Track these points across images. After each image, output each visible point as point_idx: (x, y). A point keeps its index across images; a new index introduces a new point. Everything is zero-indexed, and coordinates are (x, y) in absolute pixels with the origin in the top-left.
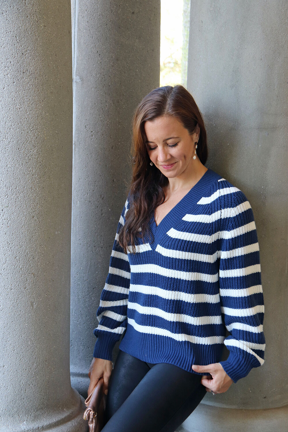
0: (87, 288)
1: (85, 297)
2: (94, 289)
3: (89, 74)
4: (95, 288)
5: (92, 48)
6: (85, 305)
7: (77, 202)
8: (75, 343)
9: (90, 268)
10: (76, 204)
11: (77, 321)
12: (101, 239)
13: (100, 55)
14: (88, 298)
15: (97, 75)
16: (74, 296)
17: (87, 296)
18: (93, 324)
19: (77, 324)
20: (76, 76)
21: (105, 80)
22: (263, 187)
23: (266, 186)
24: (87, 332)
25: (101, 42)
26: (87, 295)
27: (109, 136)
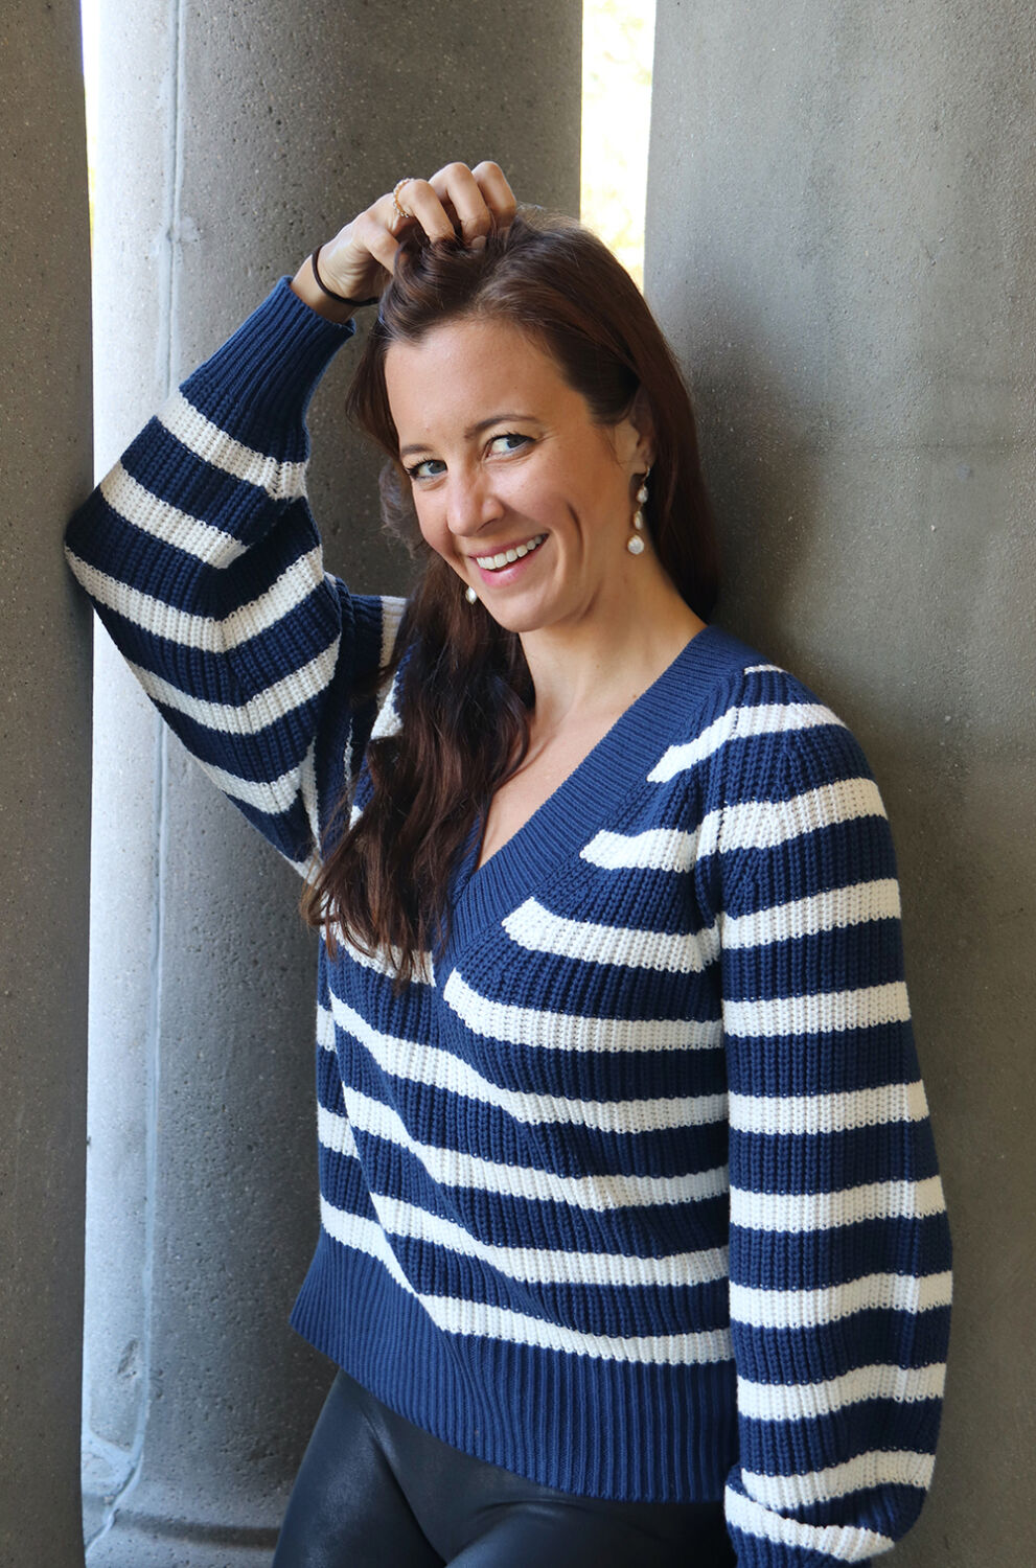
0: (222, 1145)
1: (217, 1182)
2: (250, 1148)
3: (234, 209)
4: (256, 1144)
5: (247, 95)
6: (216, 1216)
7: (185, 765)
8: (177, 1382)
9: (234, 1056)
10: (179, 775)
11: (183, 1285)
12: (283, 931)
13: (279, 123)
14: (227, 1188)
15: (269, 211)
16: (171, 1176)
17: (223, 1178)
18: (250, 1303)
19: (184, 1300)
20: (181, 219)
21: (303, 234)
22: (948, 718)
23: (966, 715)
24: (224, 1337)
25: (282, 65)
26: (226, 1175)
27: (321, 480)
